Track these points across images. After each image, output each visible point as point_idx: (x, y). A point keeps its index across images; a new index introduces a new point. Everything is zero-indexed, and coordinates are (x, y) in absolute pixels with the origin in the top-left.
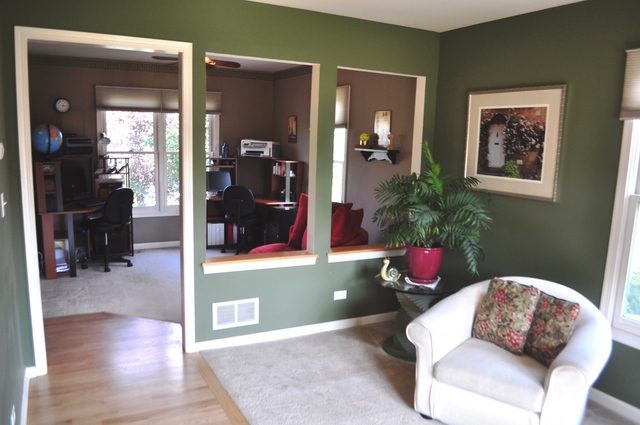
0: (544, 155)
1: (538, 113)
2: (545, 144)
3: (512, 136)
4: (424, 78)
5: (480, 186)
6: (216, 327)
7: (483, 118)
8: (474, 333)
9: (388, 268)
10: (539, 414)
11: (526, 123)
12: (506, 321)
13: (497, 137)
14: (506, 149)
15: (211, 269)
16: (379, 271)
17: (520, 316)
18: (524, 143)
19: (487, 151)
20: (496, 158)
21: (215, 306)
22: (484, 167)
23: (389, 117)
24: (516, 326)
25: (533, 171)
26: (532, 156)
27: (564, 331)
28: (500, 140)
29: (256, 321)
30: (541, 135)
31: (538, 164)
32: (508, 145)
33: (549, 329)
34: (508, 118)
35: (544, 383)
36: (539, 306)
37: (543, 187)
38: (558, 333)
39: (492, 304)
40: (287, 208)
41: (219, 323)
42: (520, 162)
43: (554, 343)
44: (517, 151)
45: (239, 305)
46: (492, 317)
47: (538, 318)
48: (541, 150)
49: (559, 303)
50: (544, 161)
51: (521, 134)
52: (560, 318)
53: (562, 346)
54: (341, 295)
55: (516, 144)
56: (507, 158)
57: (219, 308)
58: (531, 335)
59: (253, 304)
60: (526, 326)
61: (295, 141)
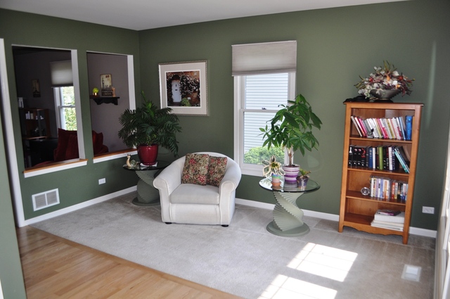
0: (200, 94)
1: (195, 74)
2: (200, 89)
3: (184, 85)
4: (132, 56)
5: (172, 112)
6: (35, 209)
7: (167, 77)
8: (183, 181)
9: (130, 161)
10: (218, 205)
11: (191, 79)
12: (196, 172)
13: (176, 86)
14: (182, 93)
15: (28, 174)
16: (126, 163)
17: (203, 168)
18: (190, 89)
19: (172, 94)
20: (177, 97)
21: (34, 196)
22: (171, 102)
23: (110, 78)
24: (202, 172)
25: (196, 102)
26: (195, 95)
27: (222, 170)
28: (178, 87)
29: (58, 202)
30: (198, 85)
31: (198, 98)
32: (182, 90)
33: (216, 171)
34: (181, 77)
35: (219, 192)
36: (210, 162)
37: (202, 109)
38: (220, 171)
39: (189, 166)
40: (41, 140)
41: (37, 206)
42: (189, 98)
43: (219, 176)
44: (187, 93)
45: (47, 194)
46: (190, 171)
47: (210, 167)
48: (199, 92)
49: (218, 159)
50: (201, 97)
51: (188, 85)
52: (220, 165)
53: (223, 176)
54: (102, 181)
55: (186, 89)
56: (183, 97)
57: (36, 197)
58: (208, 176)
59: (55, 192)
60: (206, 172)
61: (39, 96)
